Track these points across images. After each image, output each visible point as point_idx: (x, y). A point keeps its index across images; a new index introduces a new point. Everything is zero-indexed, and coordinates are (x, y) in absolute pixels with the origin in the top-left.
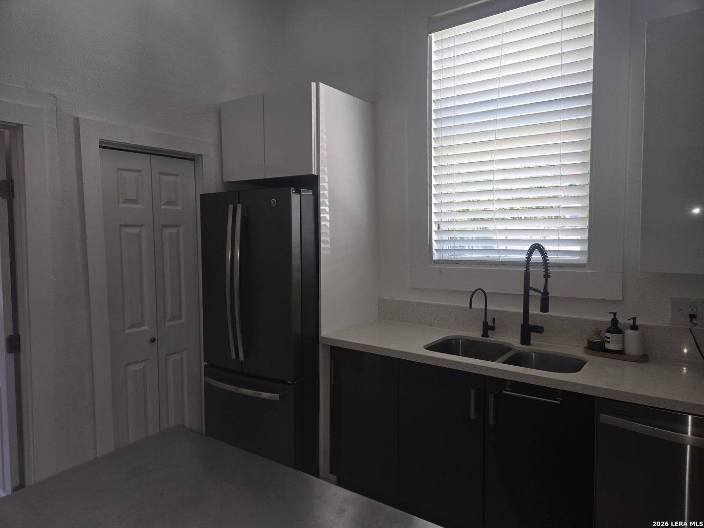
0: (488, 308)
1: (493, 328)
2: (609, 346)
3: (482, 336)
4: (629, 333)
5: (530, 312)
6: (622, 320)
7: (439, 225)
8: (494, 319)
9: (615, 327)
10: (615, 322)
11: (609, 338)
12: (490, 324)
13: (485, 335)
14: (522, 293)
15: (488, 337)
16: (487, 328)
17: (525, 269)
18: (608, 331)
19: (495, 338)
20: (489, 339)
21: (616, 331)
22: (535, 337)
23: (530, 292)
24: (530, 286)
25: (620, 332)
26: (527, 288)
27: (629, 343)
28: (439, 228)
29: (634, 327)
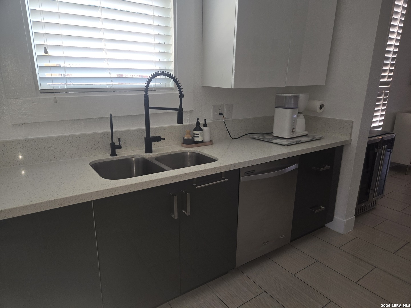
0: (114, 130)
1: (120, 147)
3: (111, 155)
4: (205, 129)
5: (151, 127)
6: (202, 122)
8: (119, 139)
9: (198, 127)
10: (198, 123)
11: (198, 134)
12: (117, 143)
13: (113, 154)
14: (144, 113)
16: (114, 148)
17: (145, 93)
18: (195, 130)
19: (122, 154)
20: (117, 156)
21: (199, 129)
22: (155, 145)
23: (151, 111)
24: (149, 106)
25: (201, 130)
26: (147, 108)
27: (205, 135)
28: (46, 52)
29: (205, 125)
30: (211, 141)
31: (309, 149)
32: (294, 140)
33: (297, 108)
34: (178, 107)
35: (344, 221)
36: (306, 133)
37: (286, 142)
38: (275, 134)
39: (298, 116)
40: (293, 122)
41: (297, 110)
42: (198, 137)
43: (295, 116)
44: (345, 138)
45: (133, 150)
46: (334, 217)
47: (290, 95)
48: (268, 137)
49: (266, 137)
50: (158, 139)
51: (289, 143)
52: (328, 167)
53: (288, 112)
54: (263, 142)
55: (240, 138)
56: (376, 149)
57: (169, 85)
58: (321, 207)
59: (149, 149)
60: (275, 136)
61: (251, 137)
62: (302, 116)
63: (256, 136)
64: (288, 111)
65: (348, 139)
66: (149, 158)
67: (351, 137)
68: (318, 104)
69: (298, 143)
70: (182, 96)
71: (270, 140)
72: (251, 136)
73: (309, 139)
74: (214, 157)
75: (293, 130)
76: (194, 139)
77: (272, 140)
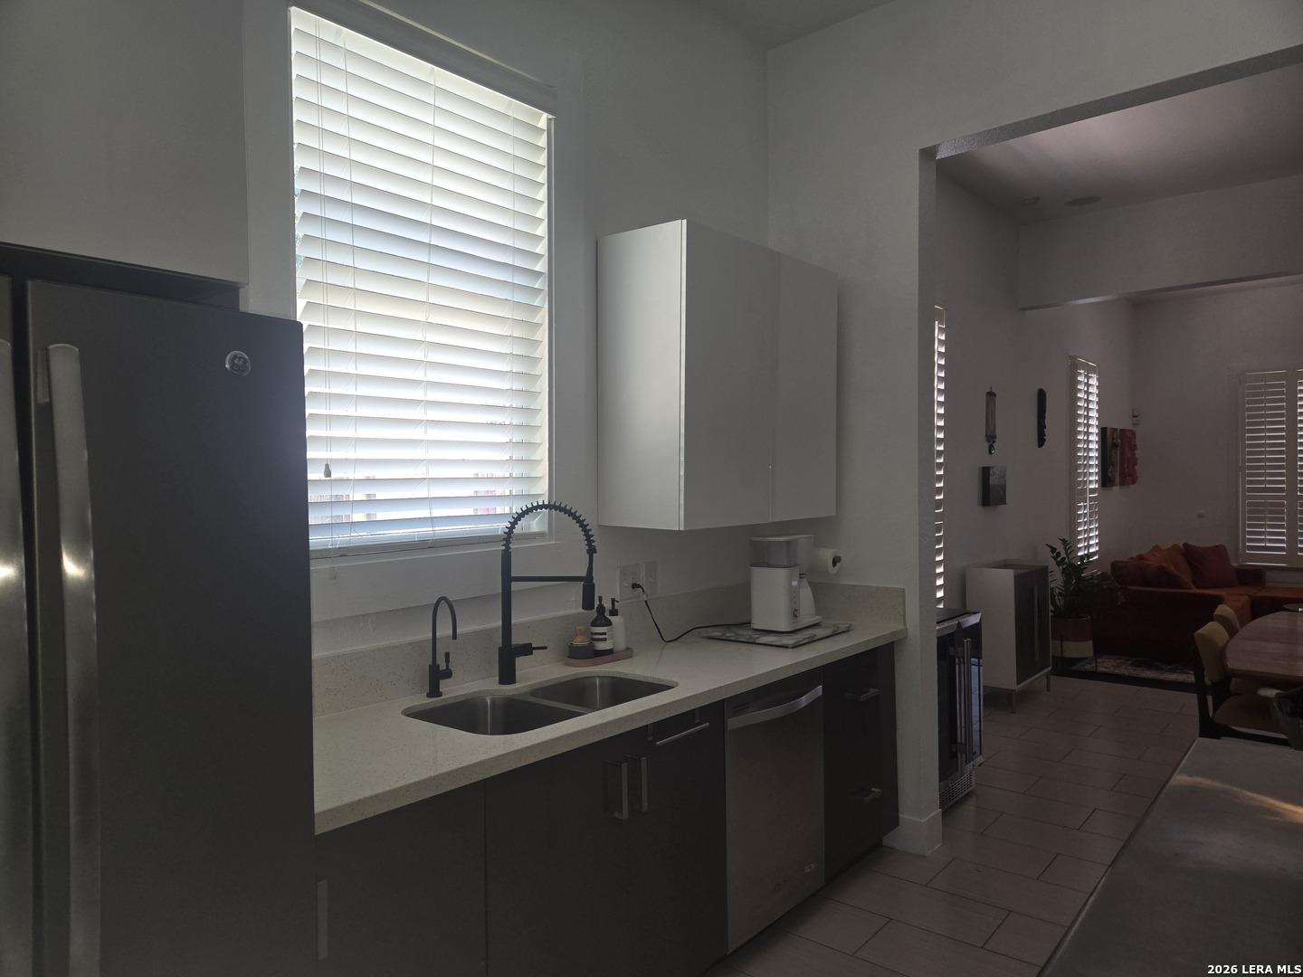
1: (448, 674)
2: (601, 646)
4: (614, 620)
5: (513, 621)
7: (327, 466)
8: (447, 655)
9: (601, 619)
10: (601, 609)
11: (605, 634)
12: (443, 667)
13: (434, 692)
14: (499, 590)
15: (439, 694)
16: (436, 678)
17: (504, 548)
18: (594, 624)
19: (452, 691)
20: (442, 697)
21: (603, 622)
22: (522, 663)
23: (515, 586)
24: (512, 575)
25: (609, 623)
26: (507, 579)
27: (616, 635)
28: (328, 473)
29: (614, 612)
30: (628, 649)
31: (838, 650)
32: (801, 634)
33: (796, 565)
34: (584, 574)
35: (924, 820)
36: (817, 619)
37: (788, 641)
38: (757, 624)
39: (799, 583)
40: (794, 596)
41: (796, 571)
42: (605, 640)
43: (795, 583)
44: (894, 626)
45: (466, 682)
46: (900, 815)
47: (782, 539)
48: (745, 634)
49: (740, 632)
50: (527, 650)
51: (795, 641)
52: (873, 691)
53: (780, 575)
54: (736, 644)
55: (679, 640)
56: (952, 649)
57: (529, 527)
58: (873, 789)
59: (507, 675)
60: (757, 630)
61: (706, 635)
62: (805, 582)
63: (716, 633)
64: (782, 573)
65: (901, 627)
66: (513, 695)
67: (905, 624)
68: (827, 555)
69: (812, 641)
70: (592, 551)
71: (751, 638)
72: (705, 632)
73: (828, 632)
74: (662, 680)
75: (795, 614)
76: (594, 646)
77: (757, 638)
